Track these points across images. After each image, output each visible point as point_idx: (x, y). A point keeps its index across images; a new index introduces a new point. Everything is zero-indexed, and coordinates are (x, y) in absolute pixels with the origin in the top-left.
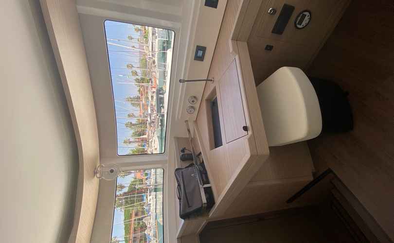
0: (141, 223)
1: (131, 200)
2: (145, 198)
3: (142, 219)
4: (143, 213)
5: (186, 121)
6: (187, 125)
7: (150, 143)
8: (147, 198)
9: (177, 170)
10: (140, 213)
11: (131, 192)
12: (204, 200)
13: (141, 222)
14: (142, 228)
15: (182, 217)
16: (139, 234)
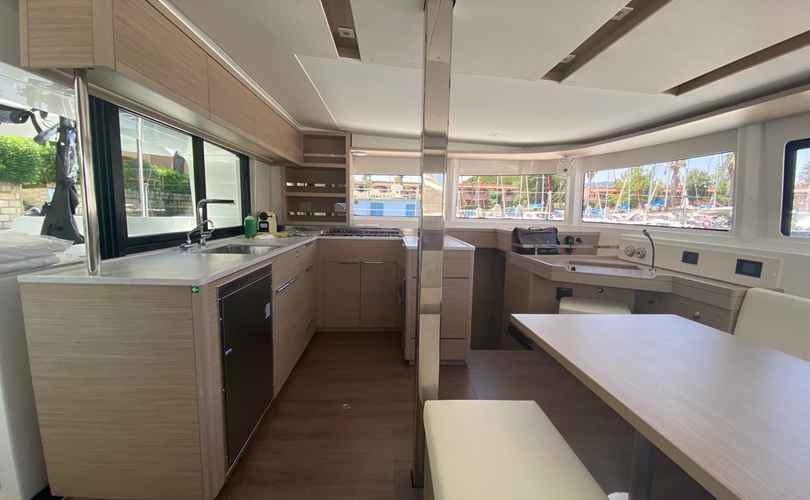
0: (494, 201)
1: (534, 182)
2: (535, 206)
3: (500, 202)
4: (509, 204)
5: (618, 247)
6: (613, 247)
7: (659, 214)
8: (535, 210)
9: (556, 230)
10: (509, 199)
11: (551, 182)
12: (525, 246)
13: (496, 200)
14: (486, 202)
15: (516, 230)
16: (477, 199)
